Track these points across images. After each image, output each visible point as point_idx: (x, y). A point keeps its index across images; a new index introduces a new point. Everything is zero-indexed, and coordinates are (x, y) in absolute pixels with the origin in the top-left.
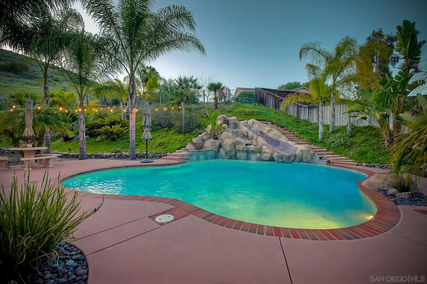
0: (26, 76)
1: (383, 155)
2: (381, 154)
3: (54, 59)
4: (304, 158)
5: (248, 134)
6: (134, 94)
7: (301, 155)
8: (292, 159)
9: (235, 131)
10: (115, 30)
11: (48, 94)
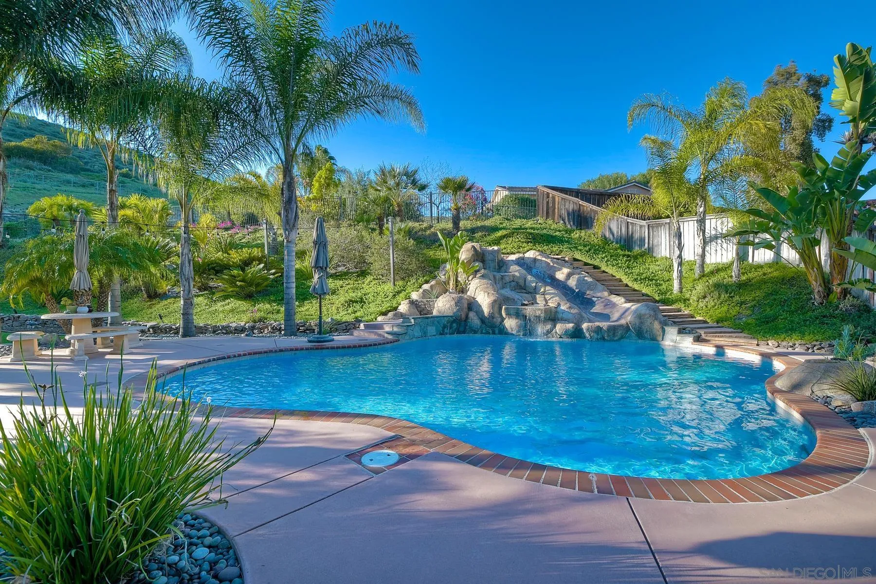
0: (65, 167)
1: (810, 322)
2: (807, 320)
3: (129, 131)
4: (645, 330)
5: (525, 281)
6: (293, 202)
7: (639, 324)
8: (620, 333)
9: (498, 275)
10: (254, 72)
11: (115, 203)
